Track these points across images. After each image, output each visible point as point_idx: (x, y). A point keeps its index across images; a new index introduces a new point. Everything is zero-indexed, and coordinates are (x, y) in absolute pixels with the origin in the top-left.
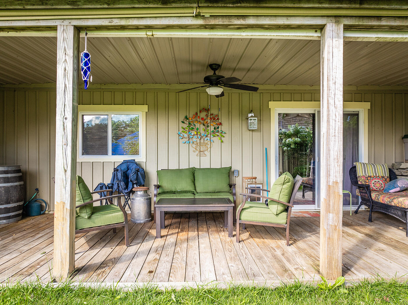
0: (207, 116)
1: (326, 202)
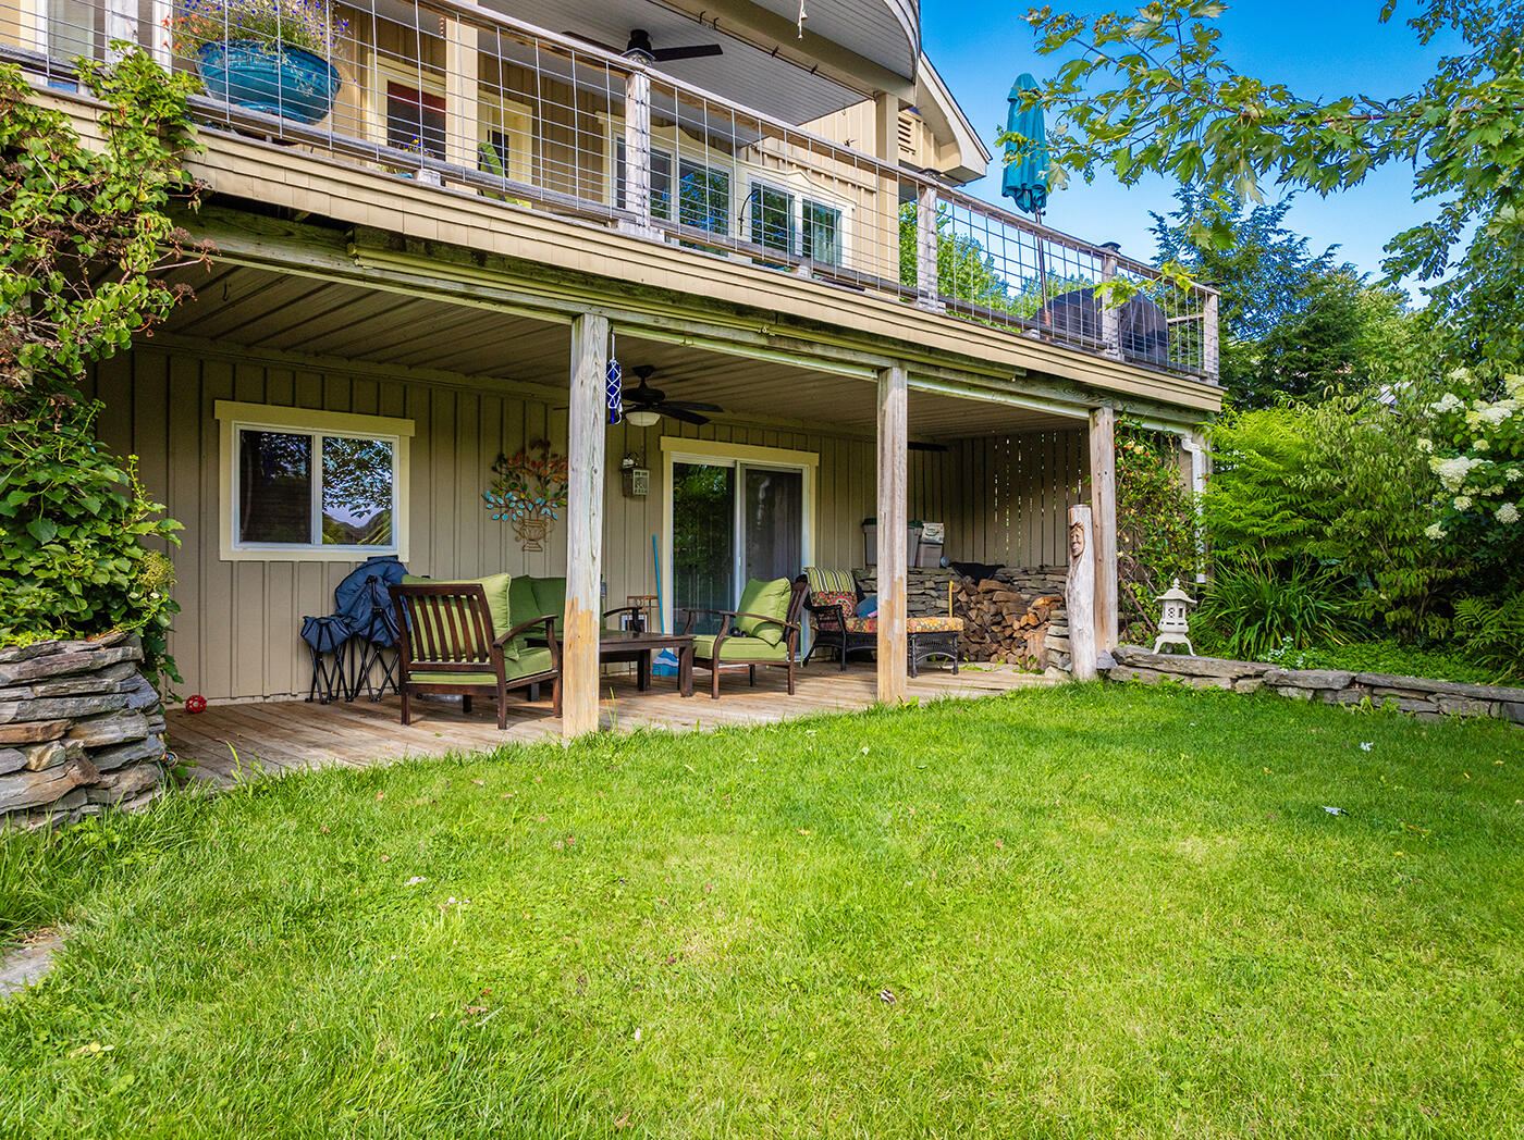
0: (544, 457)
1: (890, 603)
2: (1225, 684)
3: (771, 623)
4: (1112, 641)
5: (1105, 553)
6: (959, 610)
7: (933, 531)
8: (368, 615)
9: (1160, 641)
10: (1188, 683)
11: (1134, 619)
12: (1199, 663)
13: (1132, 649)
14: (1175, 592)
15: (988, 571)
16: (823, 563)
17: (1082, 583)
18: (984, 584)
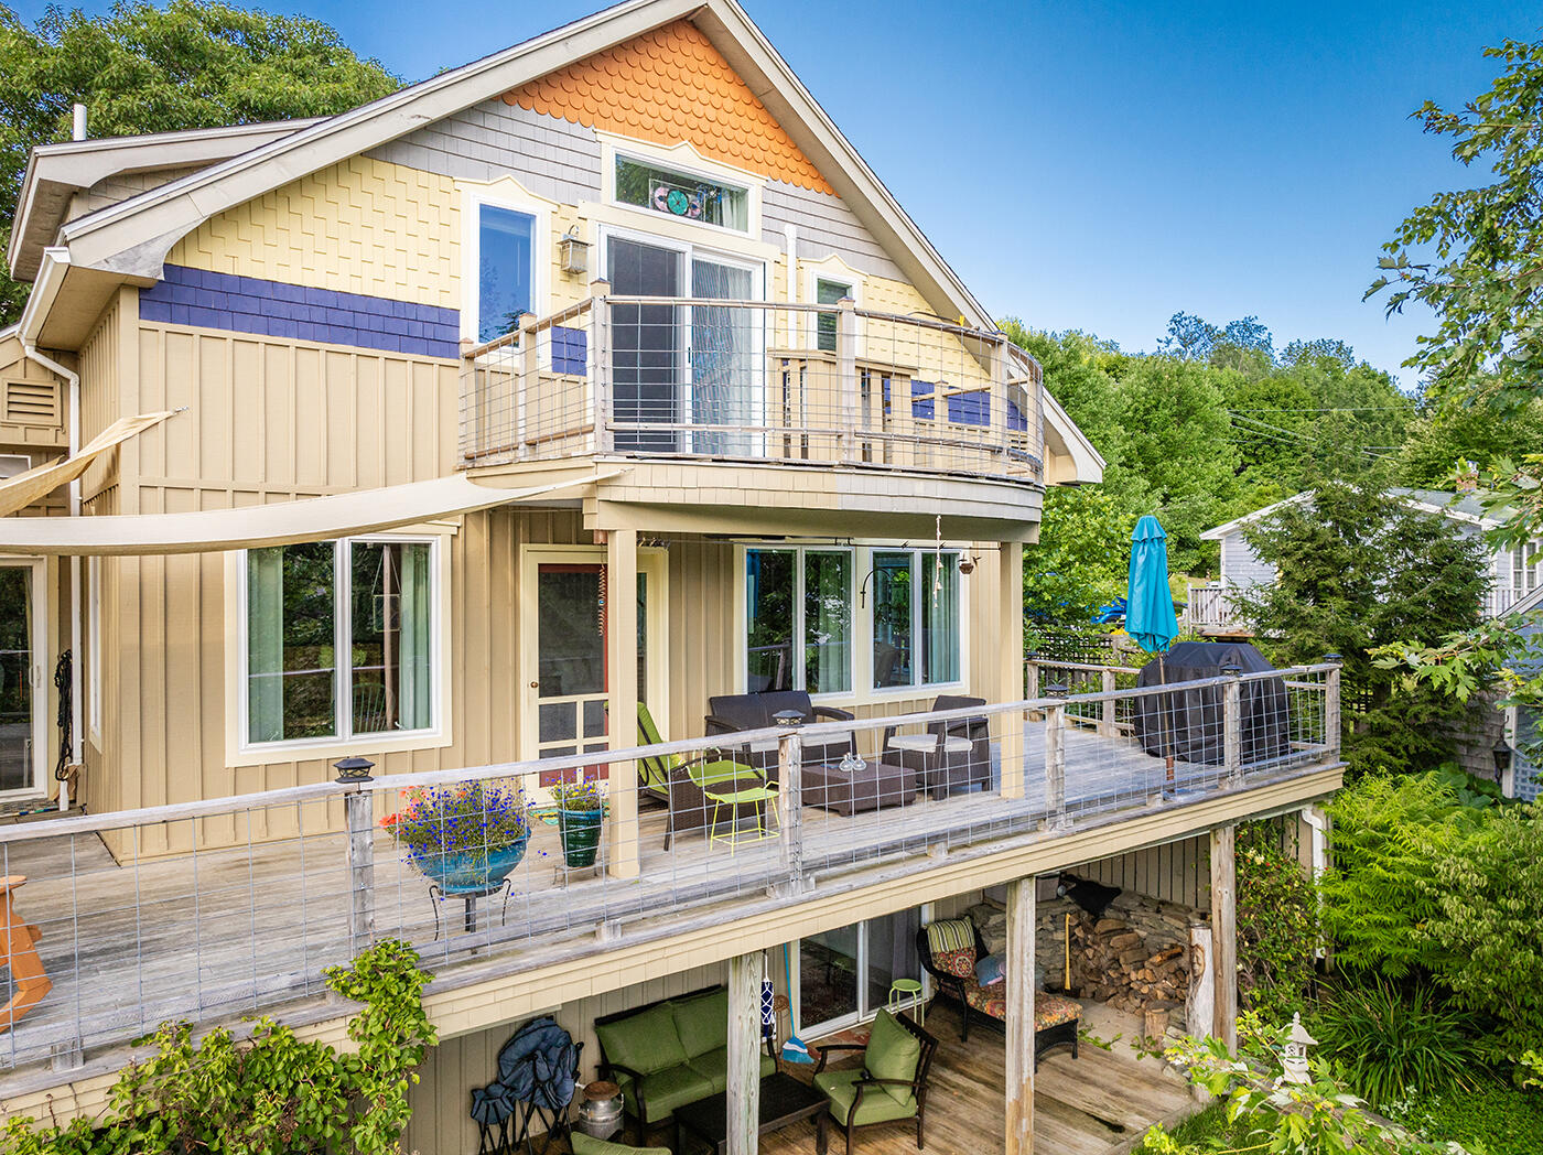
3: (900, 1082)
5: (1225, 972)
6: (1076, 945)
8: (529, 1085)
14: (1297, 1029)
17: (1202, 1006)
18: (1102, 922)
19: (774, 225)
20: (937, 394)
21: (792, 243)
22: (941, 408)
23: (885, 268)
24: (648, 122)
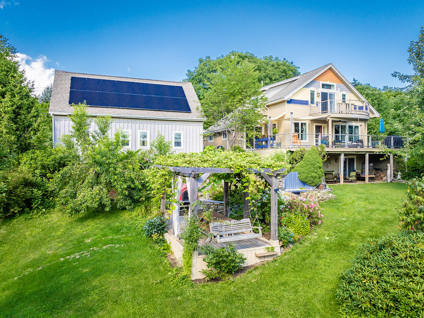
1: (367, 174)
2: (404, 183)
3: (354, 176)
4: (392, 178)
5: (392, 169)
6: (375, 174)
7: (371, 164)
9: (397, 178)
10: (400, 183)
11: (395, 176)
12: (401, 180)
13: (395, 179)
14: (399, 173)
15: (379, 169)
16: (357, 169)
17: (389, 172)
18: (378, 171)
19: (337, 88)
20: (357, 107)
21: (339, 91)
22: (357, 108)
23: (350, 92)
24: (325, 79)
